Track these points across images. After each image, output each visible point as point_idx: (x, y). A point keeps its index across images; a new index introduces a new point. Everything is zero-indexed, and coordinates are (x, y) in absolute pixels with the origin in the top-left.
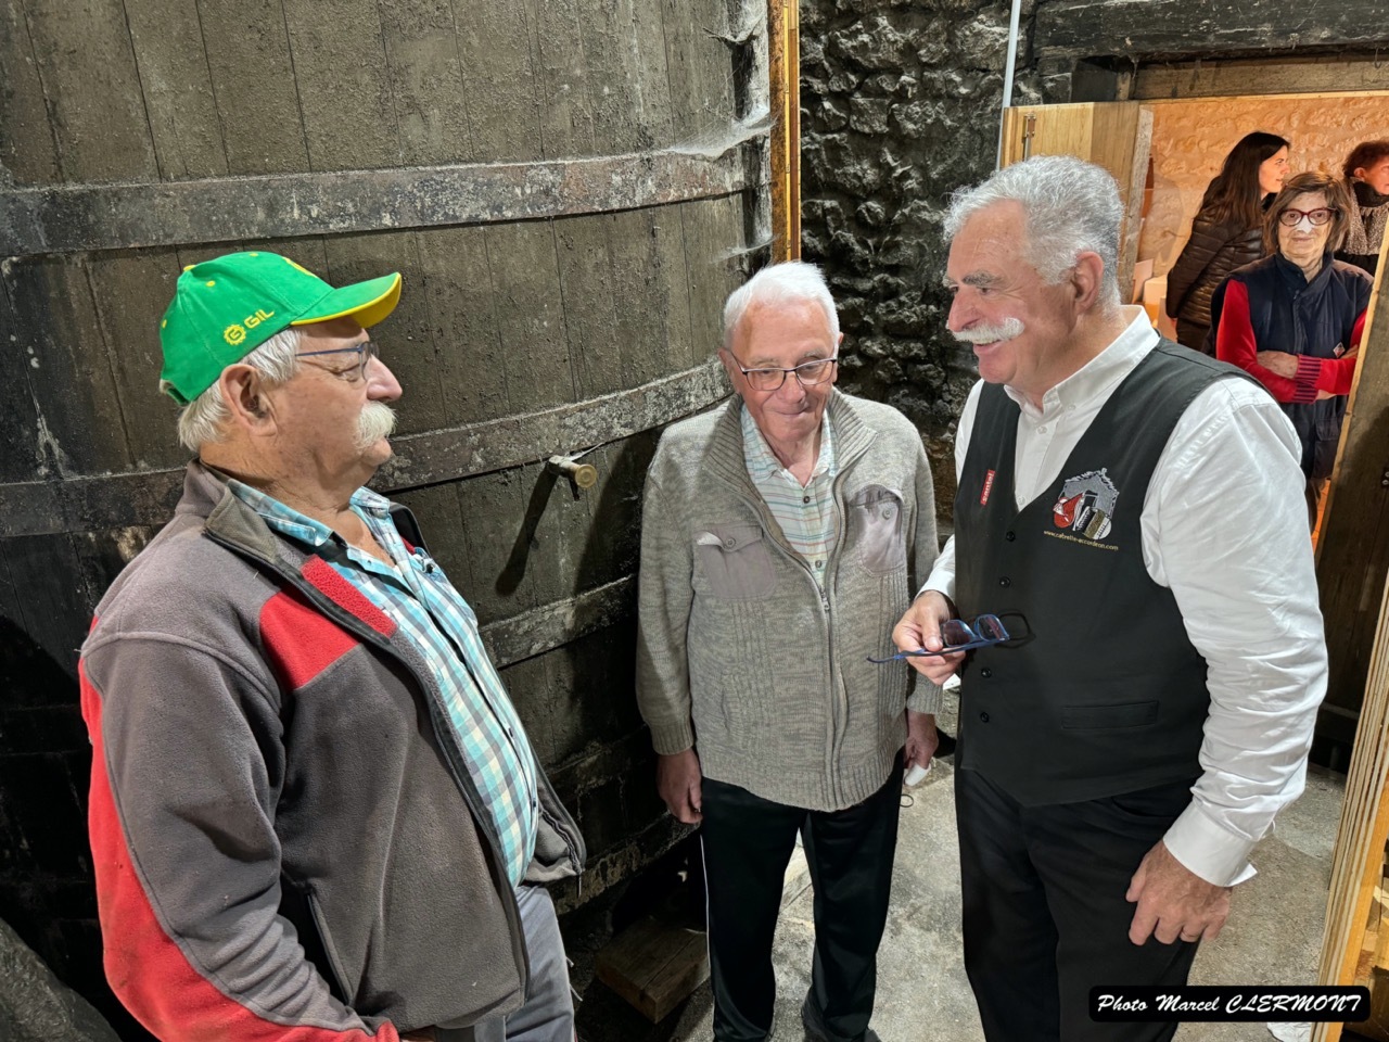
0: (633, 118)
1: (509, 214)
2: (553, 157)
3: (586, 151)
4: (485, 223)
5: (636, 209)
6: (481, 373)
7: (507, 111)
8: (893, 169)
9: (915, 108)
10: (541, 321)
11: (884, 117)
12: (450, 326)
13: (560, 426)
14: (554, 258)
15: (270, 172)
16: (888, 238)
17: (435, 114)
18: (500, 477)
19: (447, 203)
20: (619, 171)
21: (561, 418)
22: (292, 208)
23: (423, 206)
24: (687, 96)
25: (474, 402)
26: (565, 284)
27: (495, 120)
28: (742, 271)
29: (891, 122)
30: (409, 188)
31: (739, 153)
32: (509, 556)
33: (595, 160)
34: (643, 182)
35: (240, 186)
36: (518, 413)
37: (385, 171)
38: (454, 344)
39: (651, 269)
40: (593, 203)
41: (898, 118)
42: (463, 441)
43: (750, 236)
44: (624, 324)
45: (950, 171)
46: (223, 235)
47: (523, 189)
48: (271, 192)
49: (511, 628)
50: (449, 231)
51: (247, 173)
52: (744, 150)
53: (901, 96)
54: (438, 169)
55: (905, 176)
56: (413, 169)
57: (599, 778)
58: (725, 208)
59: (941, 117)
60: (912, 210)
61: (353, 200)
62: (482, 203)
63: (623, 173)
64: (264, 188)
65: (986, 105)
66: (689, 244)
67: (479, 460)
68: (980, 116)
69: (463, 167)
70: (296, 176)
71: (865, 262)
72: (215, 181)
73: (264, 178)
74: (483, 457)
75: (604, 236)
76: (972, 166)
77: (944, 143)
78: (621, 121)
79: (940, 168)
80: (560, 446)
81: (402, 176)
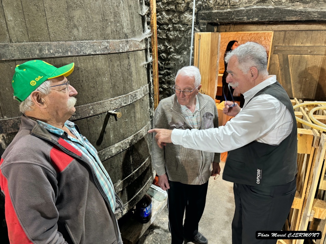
0: (124, 31)
1: (98, 53)
2: (107, 40)
3: (114, 38)
4: (92, 55)
5: (125, 52)
6: (92, 91)
7: (97, 28)
8: (167, 46)
9: (172, 33)
10: (105, 78)
11: (165, 35)
12: (84, 80)
13: (110, 104)
14: (108, 64)
15: (40, 41)
16: (167, 62)
17: (80, 29)
18: (97, 116)
19: (84, 50)
20: (121, 43)
21: (111, 102)
22: (46, 50)
23: (78, 51)
24: (134, 27)
25: (90, 98)
26: (110, 70)
27: (94, 30)
28: (146, 68)
29: (167, 36)
30: (75, 46)
31: (144, 40)
32: (99, 136)
33: (116, 40)
34: (126, 46)
35: (32, 45)
36: (101, 101)
37: (69, 42)
38: (85, 84)
39: (128, 66)
40: (116, 51)
41: (168, 35)
42: (88, 108)
43: (147, 60)
44: (124, 79)
45: (181, 47)
46: (28, 57)
47: (101, 47)
48: (40, 46)
49: (100, 154)
50: (84, 57)
51: (34, 41)
52: (145, 40)
53: (169, 30)
54: (81, 41)
55: (170, 48)
56: (76, 42)
57: (121, 188)
58: (142, 53)
59: (178, 35)
60: (172, 56)
61: (61, 49)
62: (92, 50)
63: (122, 44)
64: (39, 45)
65: (188, 32)
66: (136, 61)
67: (92, 112)
68: (187, 35)
69: (87, 41)
70: (47, 42)
71: (162, 67)
72: (25, 43)
73: (39, 43)
74: (93, 112)
75: (118, 58)
76: (185, 46)
77: (179, 41)
78: (121, 32)
79: (178, 46)
80: (110, 108)
81: (72, 43)
